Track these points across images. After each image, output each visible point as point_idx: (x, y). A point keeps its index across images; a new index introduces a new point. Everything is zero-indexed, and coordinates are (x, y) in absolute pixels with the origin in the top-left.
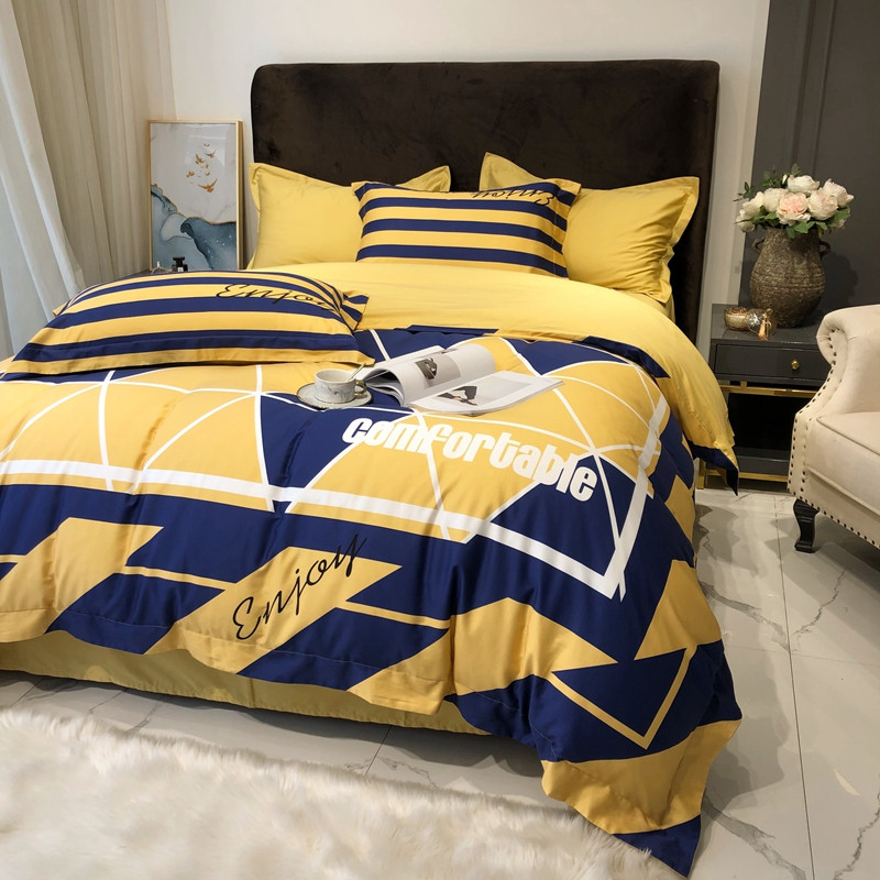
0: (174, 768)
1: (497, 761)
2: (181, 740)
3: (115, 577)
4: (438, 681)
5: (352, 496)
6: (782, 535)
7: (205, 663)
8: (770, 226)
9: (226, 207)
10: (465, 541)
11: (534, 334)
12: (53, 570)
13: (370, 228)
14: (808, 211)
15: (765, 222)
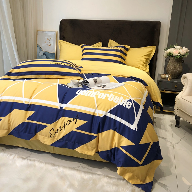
0: (35, 166)
1: (107, 168)
2: (37, 160)
3: (24, 123)
4: (95, 148)
5: (77, 106)
6: (172, 124)
7: (43, 143)
8: (171, 56)
9: (53, 49)
10: (102, 116)
11: (119, 75)
12: (10, 121)
13: (84, 54)
14: (179, 53)
15: (170, 55)
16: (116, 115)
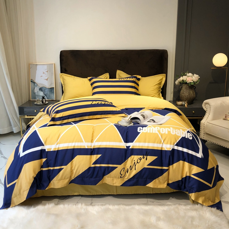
3: (90, 168)
4: (166, 181)
5: (144, 143)
7: (112, 185)
8: (184, 83)
9: (51, 84)
10: (171, 150)
12: (73, 168)
13: (95, 88)
14: (192, 80)
16: (183, 147)
